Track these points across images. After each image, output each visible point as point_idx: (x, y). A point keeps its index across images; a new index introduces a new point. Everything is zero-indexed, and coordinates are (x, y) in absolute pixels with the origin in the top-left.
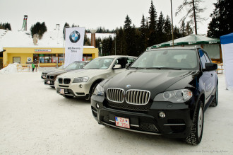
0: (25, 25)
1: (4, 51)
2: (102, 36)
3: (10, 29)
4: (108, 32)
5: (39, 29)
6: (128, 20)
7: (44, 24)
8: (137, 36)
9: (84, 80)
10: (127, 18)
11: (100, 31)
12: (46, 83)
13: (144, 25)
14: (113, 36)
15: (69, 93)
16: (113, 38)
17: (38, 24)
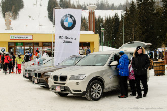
4: (112, 7)
9: (81, 78)
11: (101, 7)
15: (65, 90)
16: (120, 17)
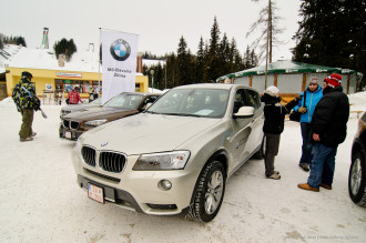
0: (46, 41)
1: (8, 72)
2: (148, 63)
3: (24, 45)
5: (65, 48)
6: (183, 43)
7: (72, 41)
8: (193, 64)
10: (182, 40)
11: (146, 57)
12: (62, 135)
13: (201, 50)
14: (163, 63)
16: (162, 66)
17: (64, 41)
